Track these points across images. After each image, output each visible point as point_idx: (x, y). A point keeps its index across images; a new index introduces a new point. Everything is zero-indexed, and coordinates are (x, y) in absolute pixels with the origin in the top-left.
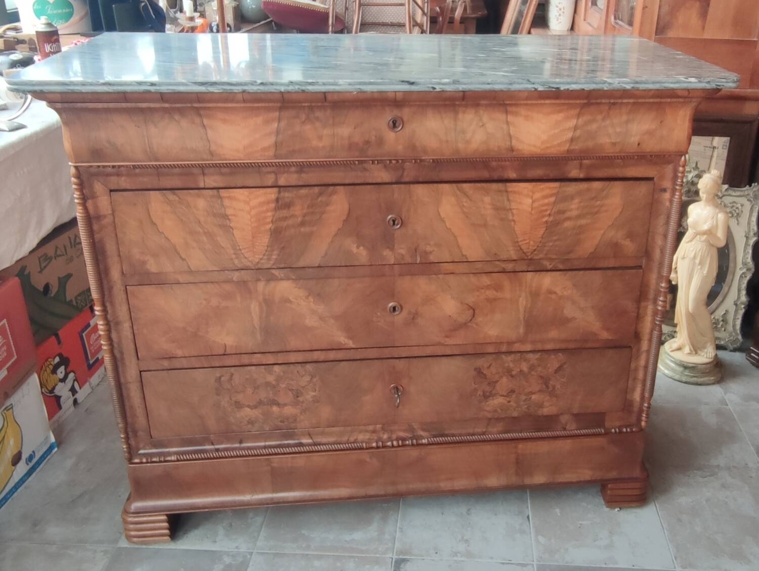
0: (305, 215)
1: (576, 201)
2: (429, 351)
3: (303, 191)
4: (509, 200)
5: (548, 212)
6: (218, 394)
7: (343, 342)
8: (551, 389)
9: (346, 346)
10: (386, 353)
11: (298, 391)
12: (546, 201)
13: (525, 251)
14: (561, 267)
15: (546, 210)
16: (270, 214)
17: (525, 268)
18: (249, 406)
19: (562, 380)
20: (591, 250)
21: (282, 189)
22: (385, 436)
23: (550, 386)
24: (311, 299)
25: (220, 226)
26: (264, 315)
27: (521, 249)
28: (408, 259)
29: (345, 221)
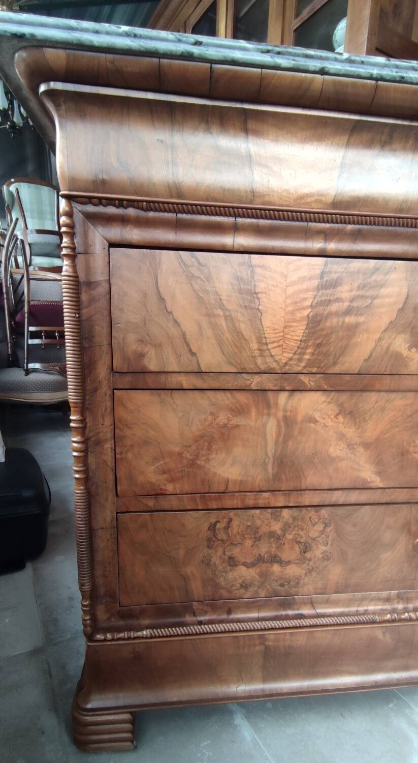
0: (352, 300)
6: (209, 547)
7: (369, 480)
9: (372, 485)
11: (307, 544)
16: (310, 294)
18: (244, 564)
21: (330, 259)
22: (400, 606)
24: (341, 418)
25: (245, 307)
26: (281, 439)
29: (401, 310)
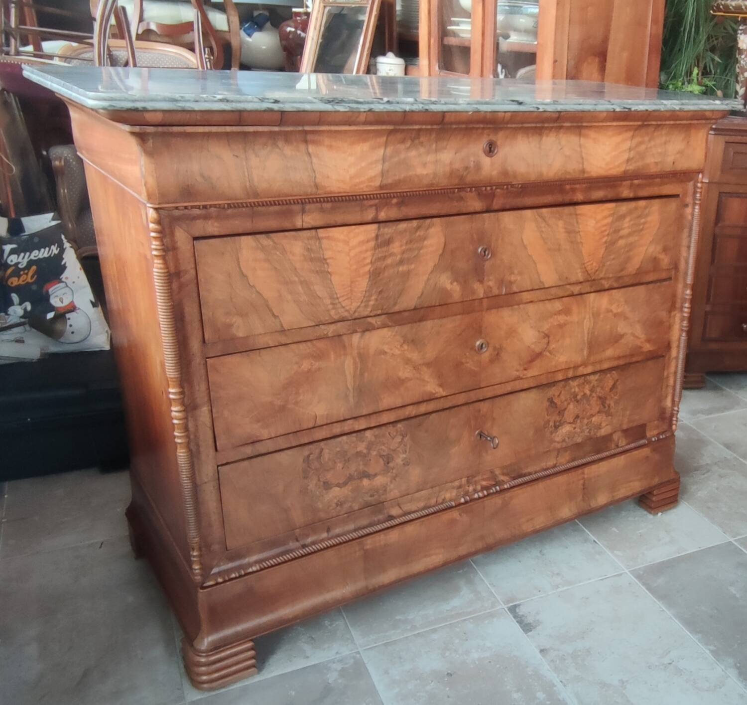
0: (403, 253)
1: (627, 219)
2: (509, 388)
3: (403, 226)
4: (578, 223)
5: (607, 232)
7: (434, 392)
8: (607, 408)
9: (437, 395)
10: (473, 396)
11: (389, 456)
12: (606, 221)
13: (589, 272)
14: (615, 285)
15: (605, 230)
16: (369, 254)
17: (588, 290)
19: (616, 397)
20: (637, 266)
21: (382, 225)
22: (471, 489)
23: (606, 405)
24: (406, 347)
25: (317, 272)
26: (358, 373)
27: (586, 271)
28: (495, 291)
29: (441, 255)
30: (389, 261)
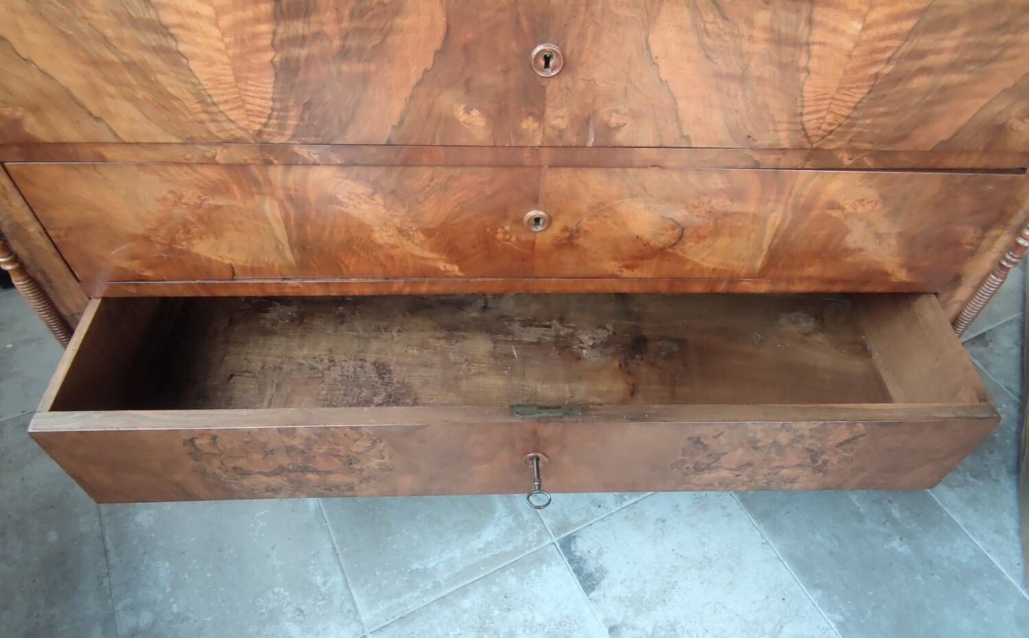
0: (346, 36)
1: (959, 31)
4: (810, 21)
5: (888, 55)
12: (894, 28)
13: (810, 133)
15: (886, 49)
16: (264, 27)
17: (798, 163)
25: (155, 49)
26: (293, 222)
27: (804, 129)
28: (570, 138)
29: (438, 53)
30: (315, 49)
